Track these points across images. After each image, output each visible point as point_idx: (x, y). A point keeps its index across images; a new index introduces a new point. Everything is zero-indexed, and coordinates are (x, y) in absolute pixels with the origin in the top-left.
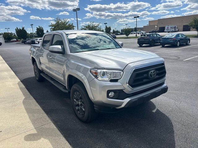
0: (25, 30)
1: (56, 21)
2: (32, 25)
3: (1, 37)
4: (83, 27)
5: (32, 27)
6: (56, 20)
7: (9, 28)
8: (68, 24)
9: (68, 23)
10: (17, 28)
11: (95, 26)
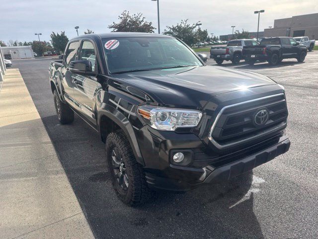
0: (65, 37)
1: (121, 18)
2: (77, 28)
3: (29, 48)
4: (168, 30)
5: (77, 31)
6: (122, 16)
7: (41, 34)
8: (143, 23)
9: (142, 21)
10: (53, 32)
11: (190, 26)
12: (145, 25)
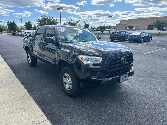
0: (15, 24)
2: (21, 19)
10: (8, 21)
11: (76, 22)
12: (53, 21)
